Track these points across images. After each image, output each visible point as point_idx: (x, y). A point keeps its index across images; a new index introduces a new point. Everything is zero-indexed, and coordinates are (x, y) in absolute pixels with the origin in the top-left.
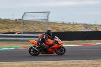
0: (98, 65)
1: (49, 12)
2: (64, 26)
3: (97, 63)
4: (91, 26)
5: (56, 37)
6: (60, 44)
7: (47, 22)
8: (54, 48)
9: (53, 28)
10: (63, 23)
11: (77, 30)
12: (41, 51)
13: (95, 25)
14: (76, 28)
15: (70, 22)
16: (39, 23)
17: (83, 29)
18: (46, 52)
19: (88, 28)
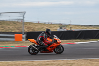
0: (72, 64)
1: (25, 12)
4: (66, 26)
5: (55, 36)
6: (59, 43)
7: (22, 22)
8: (53, 47)
9: (28, 28)
10: (39, 23)
12: (40, 50)
13: (69, 25)
15: (45, 22)
16: (15, 23)
17: (58, 29)
18: (45, 50)
19: (63, 28)
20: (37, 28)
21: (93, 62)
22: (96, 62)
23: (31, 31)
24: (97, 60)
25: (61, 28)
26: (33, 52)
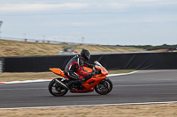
2: (27, 47)
3: (85, 110)
4: (75, 46)
6: (104, 75)
9: (7, 50)
10: (26, 42)
11: (51, 54)
13: (81, 45)
14: (48, 49)
17: (61, 53)
18: (79, 88)
19: (69, 50)
20: (22, 49)
21: (123, 111)
22: (128, 111)
23: (13, 56)
24: (131, 107)
25: (65, 50)
26: (58, 92)
